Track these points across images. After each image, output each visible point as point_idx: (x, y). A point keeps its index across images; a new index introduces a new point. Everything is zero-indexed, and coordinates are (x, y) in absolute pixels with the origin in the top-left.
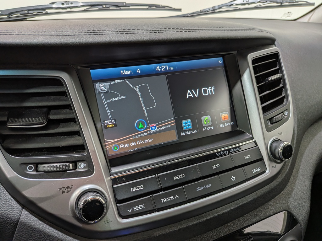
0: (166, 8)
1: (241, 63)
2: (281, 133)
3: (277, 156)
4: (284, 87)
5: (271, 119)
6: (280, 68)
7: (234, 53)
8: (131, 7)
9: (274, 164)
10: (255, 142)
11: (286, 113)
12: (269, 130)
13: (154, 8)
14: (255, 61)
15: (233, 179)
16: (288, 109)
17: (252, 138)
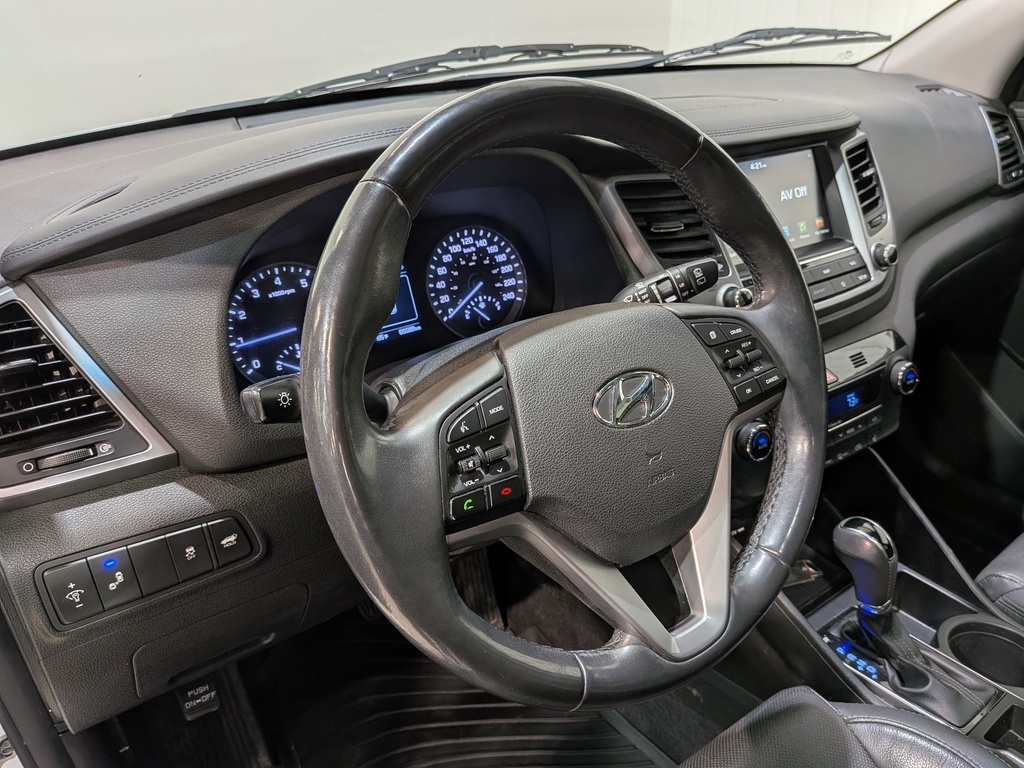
0: (638, 51)
1: (834, 157)
2: (882, 239)
3: (882, 262)
4: (878, 184)
5: (870, 223)
6: (871, 161)
7: (825, 144)
8: (581, 52)
9: (879, 272)
10: (856, 249)
11: (884, 216)
12: (871, 235)
13: (618, 51)
14: (849, 153)
15: (843, 284)
16: (885, 212)
17: (853, 245)
